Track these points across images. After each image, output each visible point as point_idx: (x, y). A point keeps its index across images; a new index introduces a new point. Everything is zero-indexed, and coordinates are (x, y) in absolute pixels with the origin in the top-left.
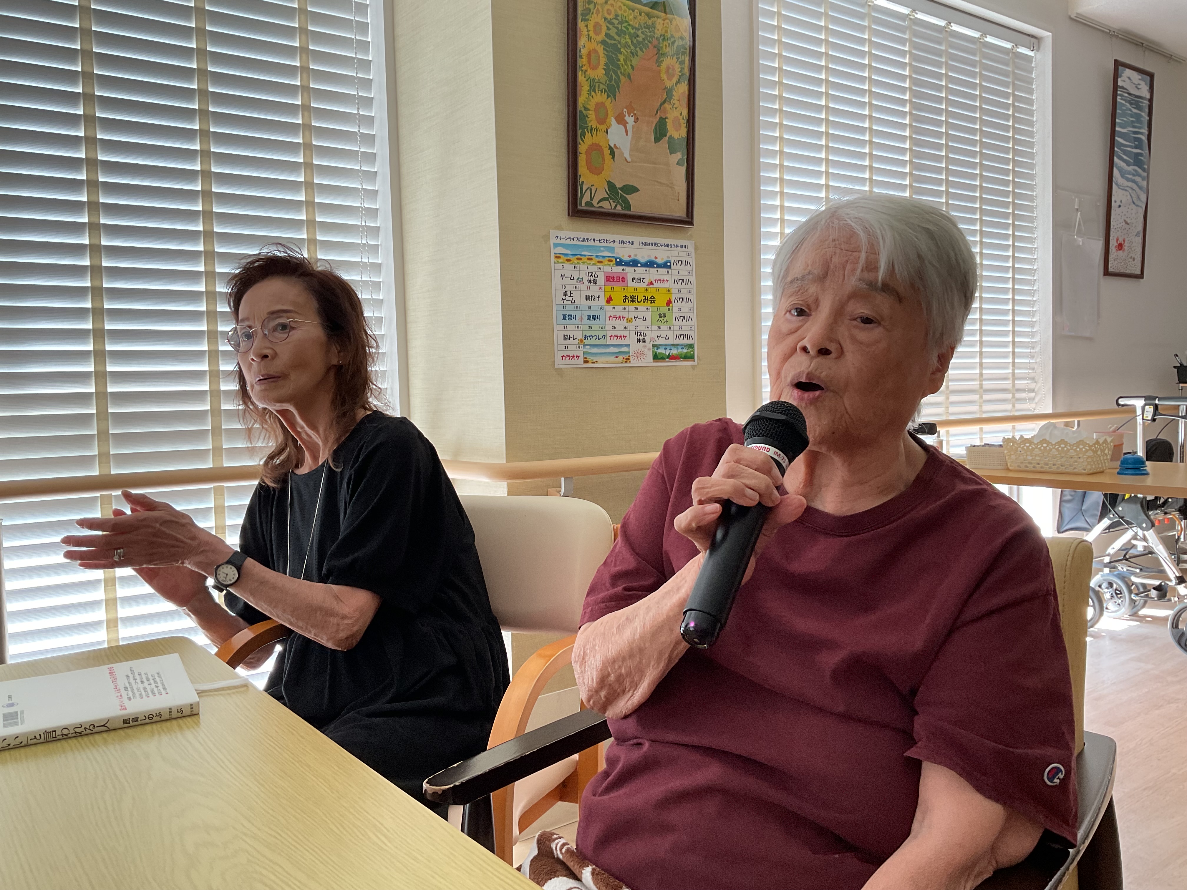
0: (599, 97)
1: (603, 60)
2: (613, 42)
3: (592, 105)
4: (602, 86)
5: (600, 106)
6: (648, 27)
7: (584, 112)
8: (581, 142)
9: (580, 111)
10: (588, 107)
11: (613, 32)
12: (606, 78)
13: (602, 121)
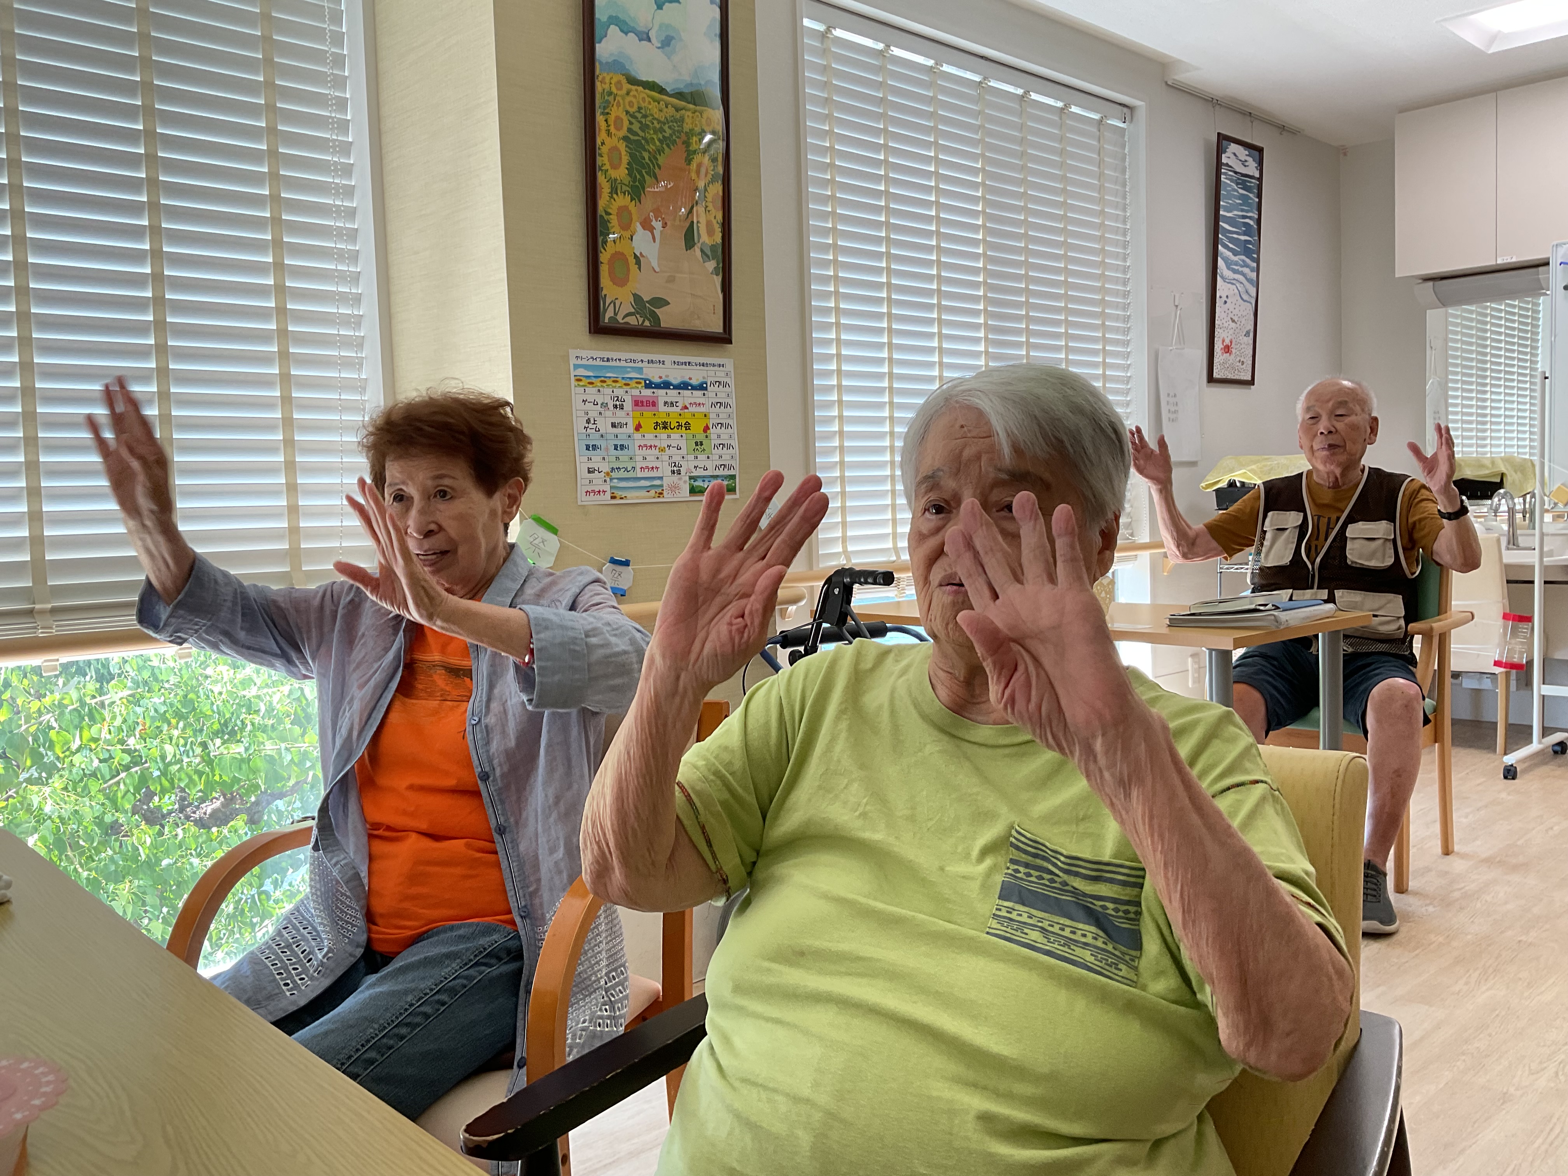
0: (622, 200)
1: (625, 159)
2: (636, 138)
3: (613, 210)
4: (625, 188)
5: (623, 209)
6: (676, 121)
7: (606, 217)
8: (603, 250)
9: (601, 216)
10: (610, 211)
11: (636, 127)
12: (629, 179)
13: (626, 226)
